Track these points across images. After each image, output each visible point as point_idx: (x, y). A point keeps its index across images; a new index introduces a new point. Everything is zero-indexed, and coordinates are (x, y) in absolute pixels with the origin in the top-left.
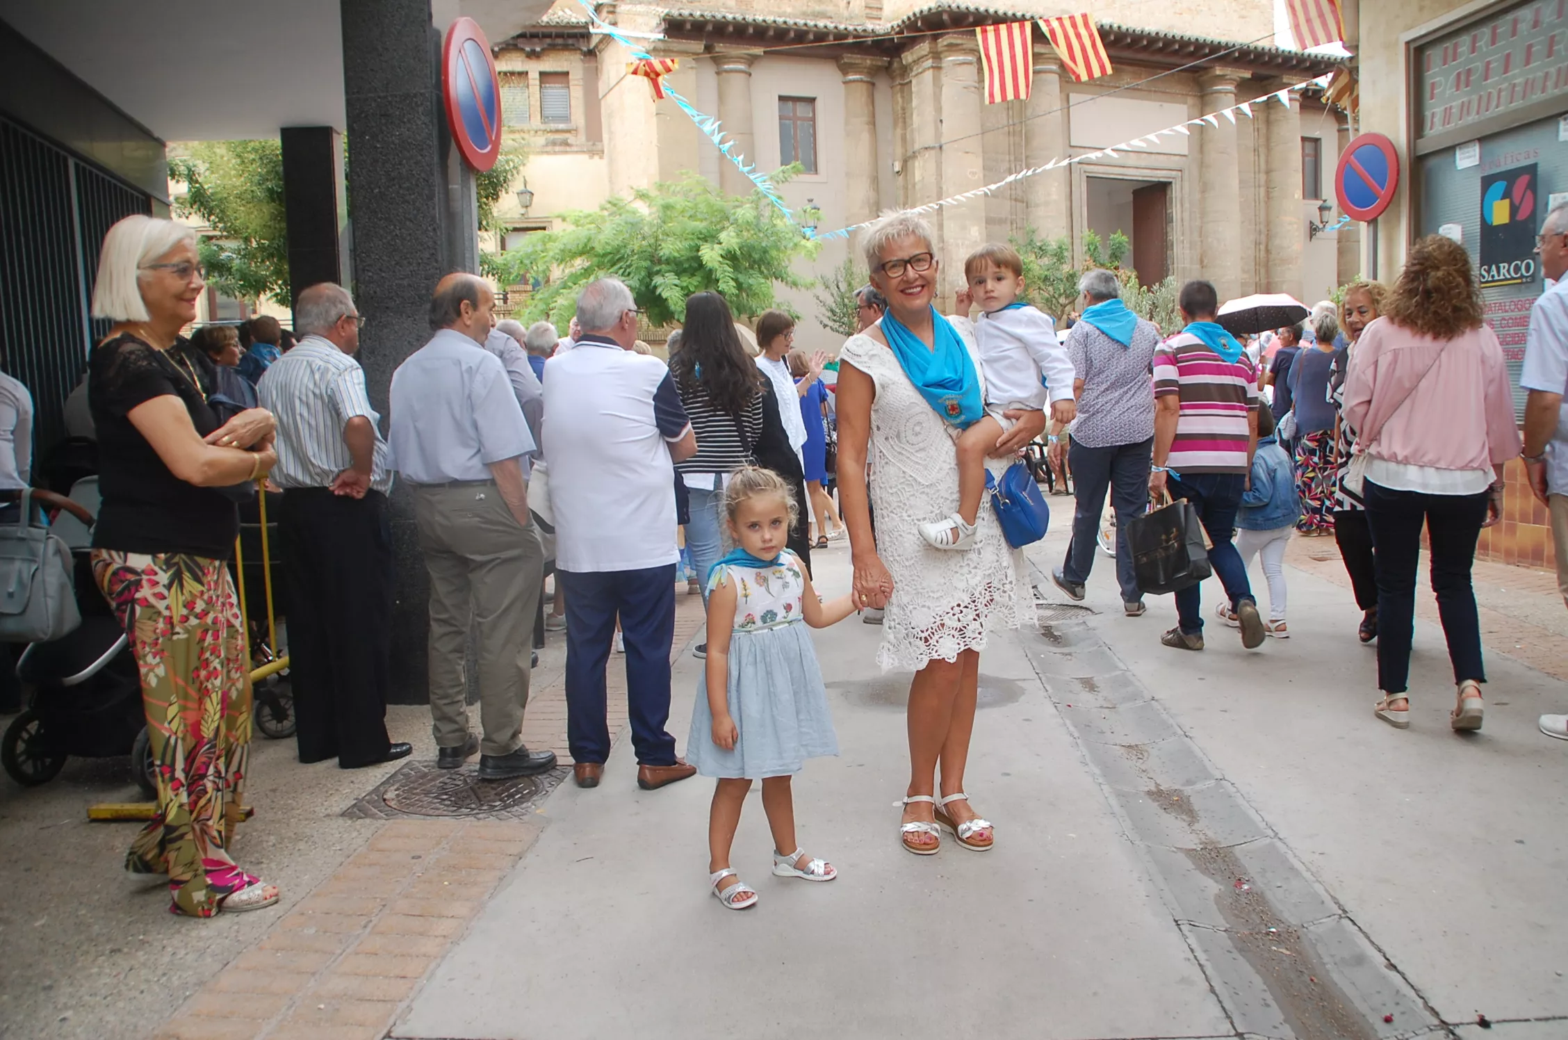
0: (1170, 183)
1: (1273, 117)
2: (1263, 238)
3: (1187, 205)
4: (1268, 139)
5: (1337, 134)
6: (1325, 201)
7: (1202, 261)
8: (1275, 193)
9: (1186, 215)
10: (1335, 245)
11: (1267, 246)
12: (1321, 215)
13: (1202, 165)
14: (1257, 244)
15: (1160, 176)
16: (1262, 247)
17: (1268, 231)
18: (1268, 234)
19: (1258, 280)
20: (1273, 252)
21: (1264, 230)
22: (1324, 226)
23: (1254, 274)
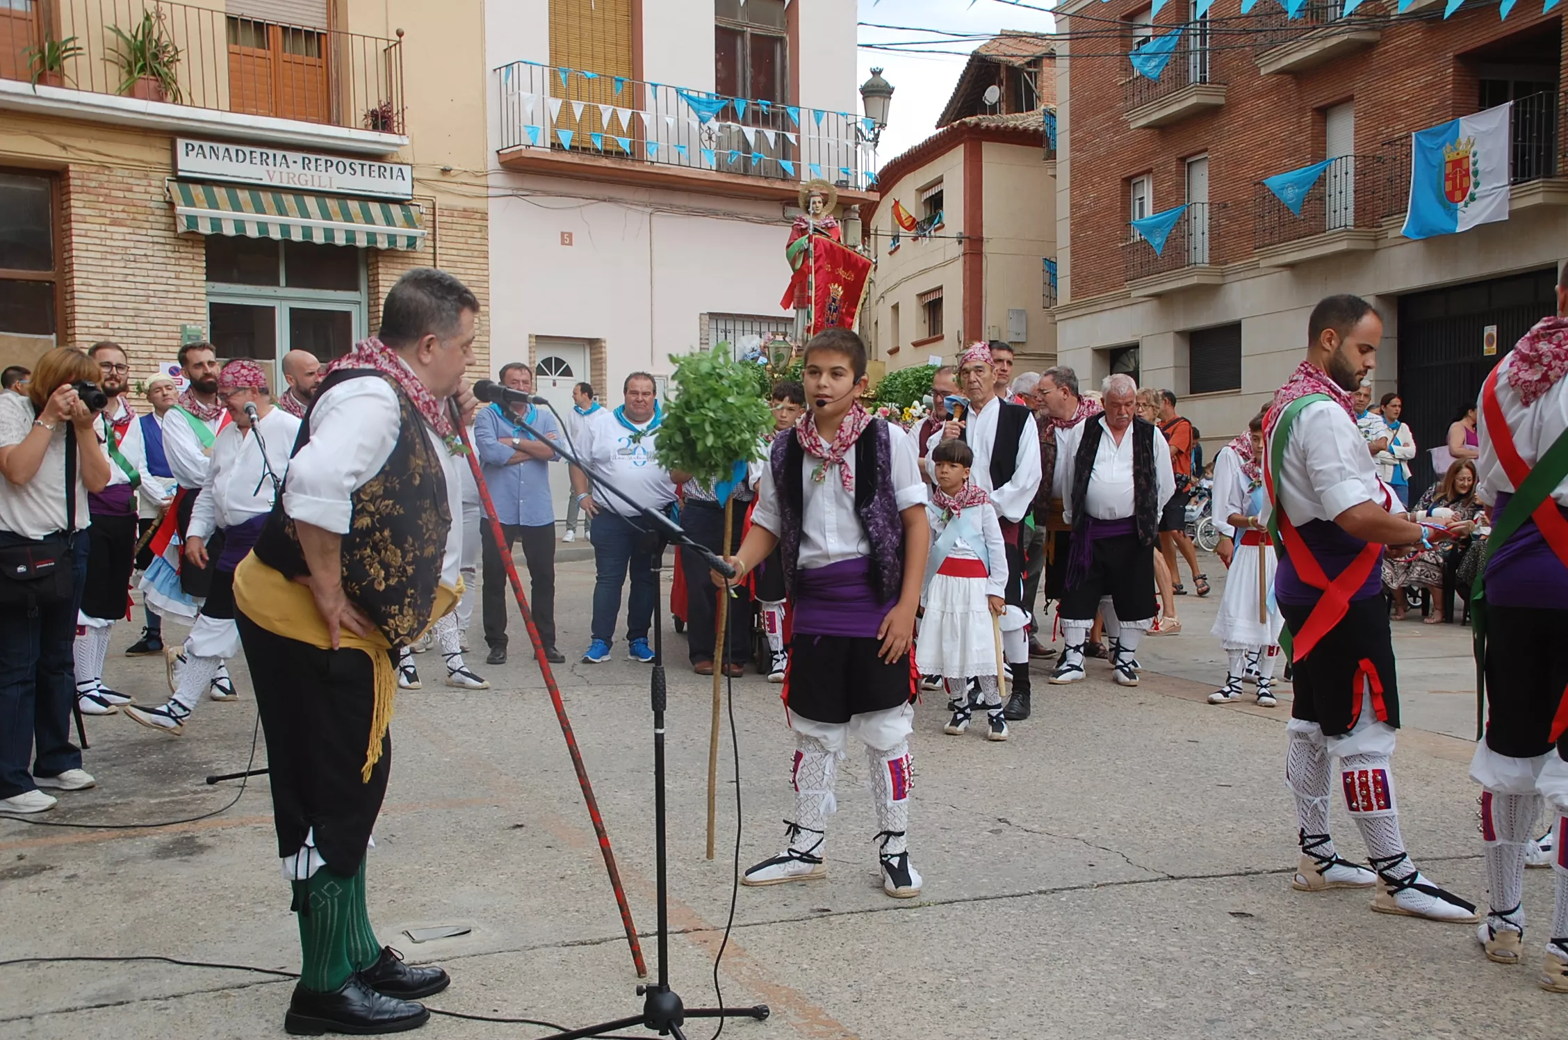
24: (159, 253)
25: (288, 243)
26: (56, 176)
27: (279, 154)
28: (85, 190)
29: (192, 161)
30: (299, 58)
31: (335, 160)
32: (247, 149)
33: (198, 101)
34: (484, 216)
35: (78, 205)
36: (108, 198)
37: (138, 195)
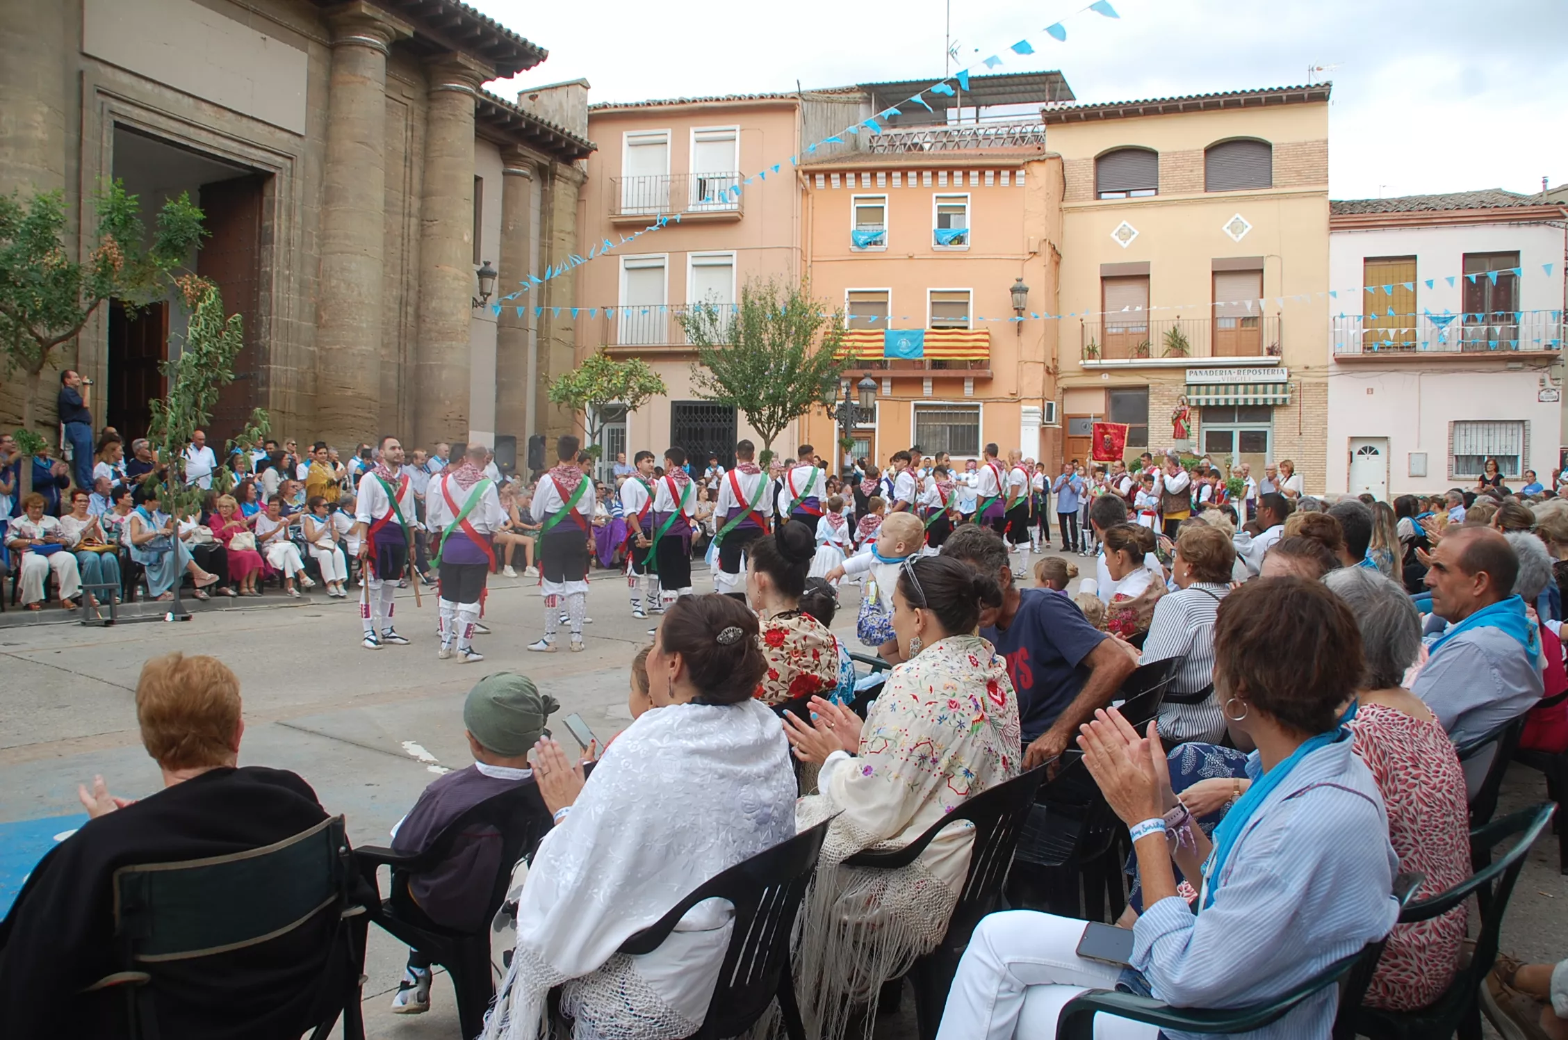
0: (271, 175)
1: (435, 113)
2: (412, 295)
3: (298, 218)
4: (426, 146)
5: (502, 178)
6: (487, 264)
7: (317, 317)
8: (436, 229)
9: (296, 233)
10: (493, 331)
11: (418, 308)
12: (481, 283)
13: (327, 158)
14: (403, 303)
15: (257, 157)
16: (410, 310)
17: (420, 286)
18: (420, 292)
19: (402, 360)
20: (427, 320)
21: (414, 283)
22: (485, 299)
23: (397, 351)
25: (1240, 406)
26: (1146, 387)
27: (1228, 370)
28: (1154, 393)
29: (1192, 377)
30: (1249, 328)
31: (1251, 369)
32: (1214, 370)
33: (1197, 354)
34: (1326, 385)
35: (1151, 399)
36: (1163, 395)
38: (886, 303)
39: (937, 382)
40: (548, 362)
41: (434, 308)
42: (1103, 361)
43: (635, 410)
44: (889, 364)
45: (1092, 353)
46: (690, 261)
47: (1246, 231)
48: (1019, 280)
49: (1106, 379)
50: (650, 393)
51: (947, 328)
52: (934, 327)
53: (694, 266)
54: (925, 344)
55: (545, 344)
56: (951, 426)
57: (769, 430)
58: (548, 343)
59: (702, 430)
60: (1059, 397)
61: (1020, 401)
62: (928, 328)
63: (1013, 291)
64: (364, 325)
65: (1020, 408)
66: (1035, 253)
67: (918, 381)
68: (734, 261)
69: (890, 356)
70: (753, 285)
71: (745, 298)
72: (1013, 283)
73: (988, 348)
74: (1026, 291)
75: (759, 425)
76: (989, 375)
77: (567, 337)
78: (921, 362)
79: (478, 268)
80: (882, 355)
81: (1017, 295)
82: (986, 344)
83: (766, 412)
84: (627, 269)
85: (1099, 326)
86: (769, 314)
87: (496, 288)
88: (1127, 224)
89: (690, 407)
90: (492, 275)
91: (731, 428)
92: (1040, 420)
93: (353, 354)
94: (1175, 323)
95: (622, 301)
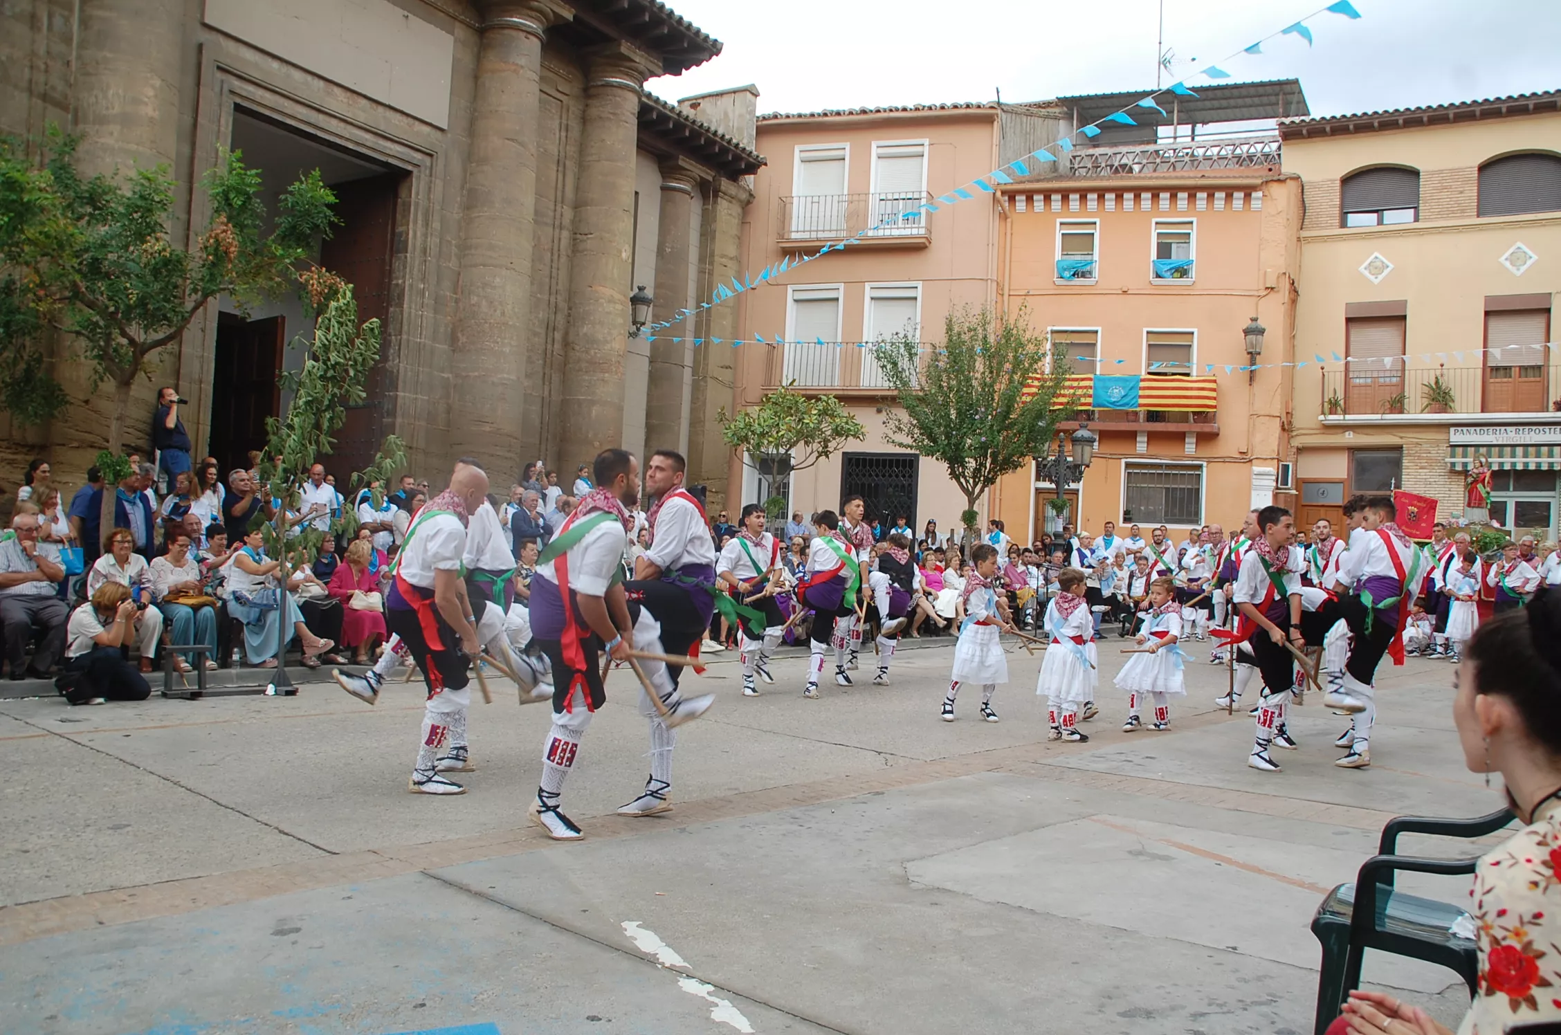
0: (408, 174)
1: (593, 112)
2: (561, 320)
3: (436, 225)
4: (582, 149)
5: (659, 191)
6: (641, 289)
7: (453, 339)
8: (590, 244)
9: (433, 242)
10: (645, 366)
11: (566, 334)
12: (634, 311)
13: (472, 158)
14: (550, 328)
15: (393, 153)
16: (558, 336)
17: (570, 309)
18: (569, 315)
19: (546, 393)
20: (577, 348)
21: (563, 305)
22: (638, 329)
23: (541, 382)
24: (1442, 480)
25: (1516, 471)
26: (1399, 448)
27: (1503, 428)
28: (1410, 455)
29: (1457, 437)
30: (1530, 380)
31: (1534, 428)
32: (1485, 428)
33: (1463, 410)
35: (1405, 462)
36: (1419, 458)
37: (1433, 454)
38: (1094, 345)
39: (1153, 437)
40: (704, 403)
41: (585, 334)
42: (1347, 417)
43: (827, 457)
44: (1097, 416)
45: (1333, 407)
46: (868, 293)
47: (1529, 263)
48: (1254, 320)
49: (1350, 438)
50: (847, 436)
51: (1165, 374)
52: (1149, 373)
53: (872, 298)
54: (1141, 393)
55: (702, 383)
56: (1167, 489)
57: (976, 484)
58: (706, 382)
59: (877, 485)
60: (1292, 457)
61: (1251, 461)
62: (1144, 375)
63: (1247, 332)
64: (507, 350)
65: (1251, 470)
66: (1272, 288)
67: (1131, 436)
68: (919, 294)
69: (1099, 406)
70: (958, 315)
71: (950, 329)
72: (1247, 323)
73: (1215, 399)
74: (1261, 332)
75: (962, 480)
76: (1216, 430)
77: (726, 376)
78: (1136, 413)
79: (632, 295)
80: (1089, 404)
81: (1251, 337)
82: (1213, 394)
83: (972, 464)
84: (796, 301)
85: (1343, 374)
86: (978, 349)
87: (650, 318)
88: (1380, 257)
89: (864, 460)
90: (645, 301)
91: (910, 485)
92: (1274, 484)
93: (493, 383)
94: (1438, 373)
95: (789, 336)
